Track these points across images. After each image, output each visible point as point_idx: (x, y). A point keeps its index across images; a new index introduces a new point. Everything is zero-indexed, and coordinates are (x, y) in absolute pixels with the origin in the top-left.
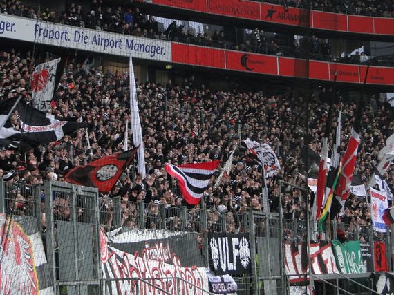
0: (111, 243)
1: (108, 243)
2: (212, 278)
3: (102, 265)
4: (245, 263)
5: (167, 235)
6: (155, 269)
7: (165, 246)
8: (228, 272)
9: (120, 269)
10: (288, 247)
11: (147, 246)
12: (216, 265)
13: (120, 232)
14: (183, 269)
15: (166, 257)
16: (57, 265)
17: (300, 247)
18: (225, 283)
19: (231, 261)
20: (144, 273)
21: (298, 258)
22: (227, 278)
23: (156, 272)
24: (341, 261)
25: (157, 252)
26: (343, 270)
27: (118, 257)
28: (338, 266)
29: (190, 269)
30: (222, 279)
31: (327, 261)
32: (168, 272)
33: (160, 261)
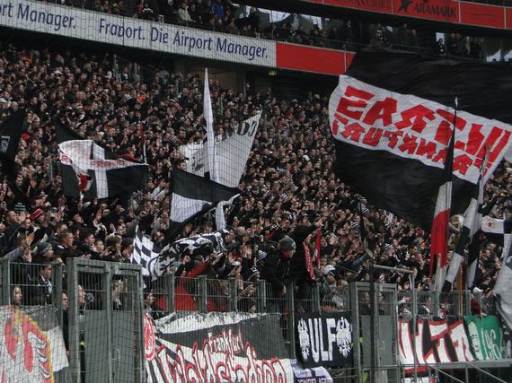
0: (159, 334)
1: (157, 335)
2: (299, 372)
3: (147, 364)
4: (345, 351)
5: (239, 318)
6: (220, 364)
7: (234, 334)
8: (321, 363)
9: (172, 367)
10: (405, 327)
11: (210, 335)
12: (305, 355)
13: (173, 319)
14: (259, 362)
15: (236, 348)
16: (83, 368)
17: (421, 326)
18: (317, 378)
19: (326, 348)
20: (204, 371)
21: (419, 340)
22: (321, 371)
23: (222, 368)
24: (476, 342)
25: (224, 341)
26: (479, 355)
27: (169, 352)
28: (472, 349)
29: (269, 362)
30: (313, 373)
31: (457, 344)
32: (239, 368)
33: (227, 353)
